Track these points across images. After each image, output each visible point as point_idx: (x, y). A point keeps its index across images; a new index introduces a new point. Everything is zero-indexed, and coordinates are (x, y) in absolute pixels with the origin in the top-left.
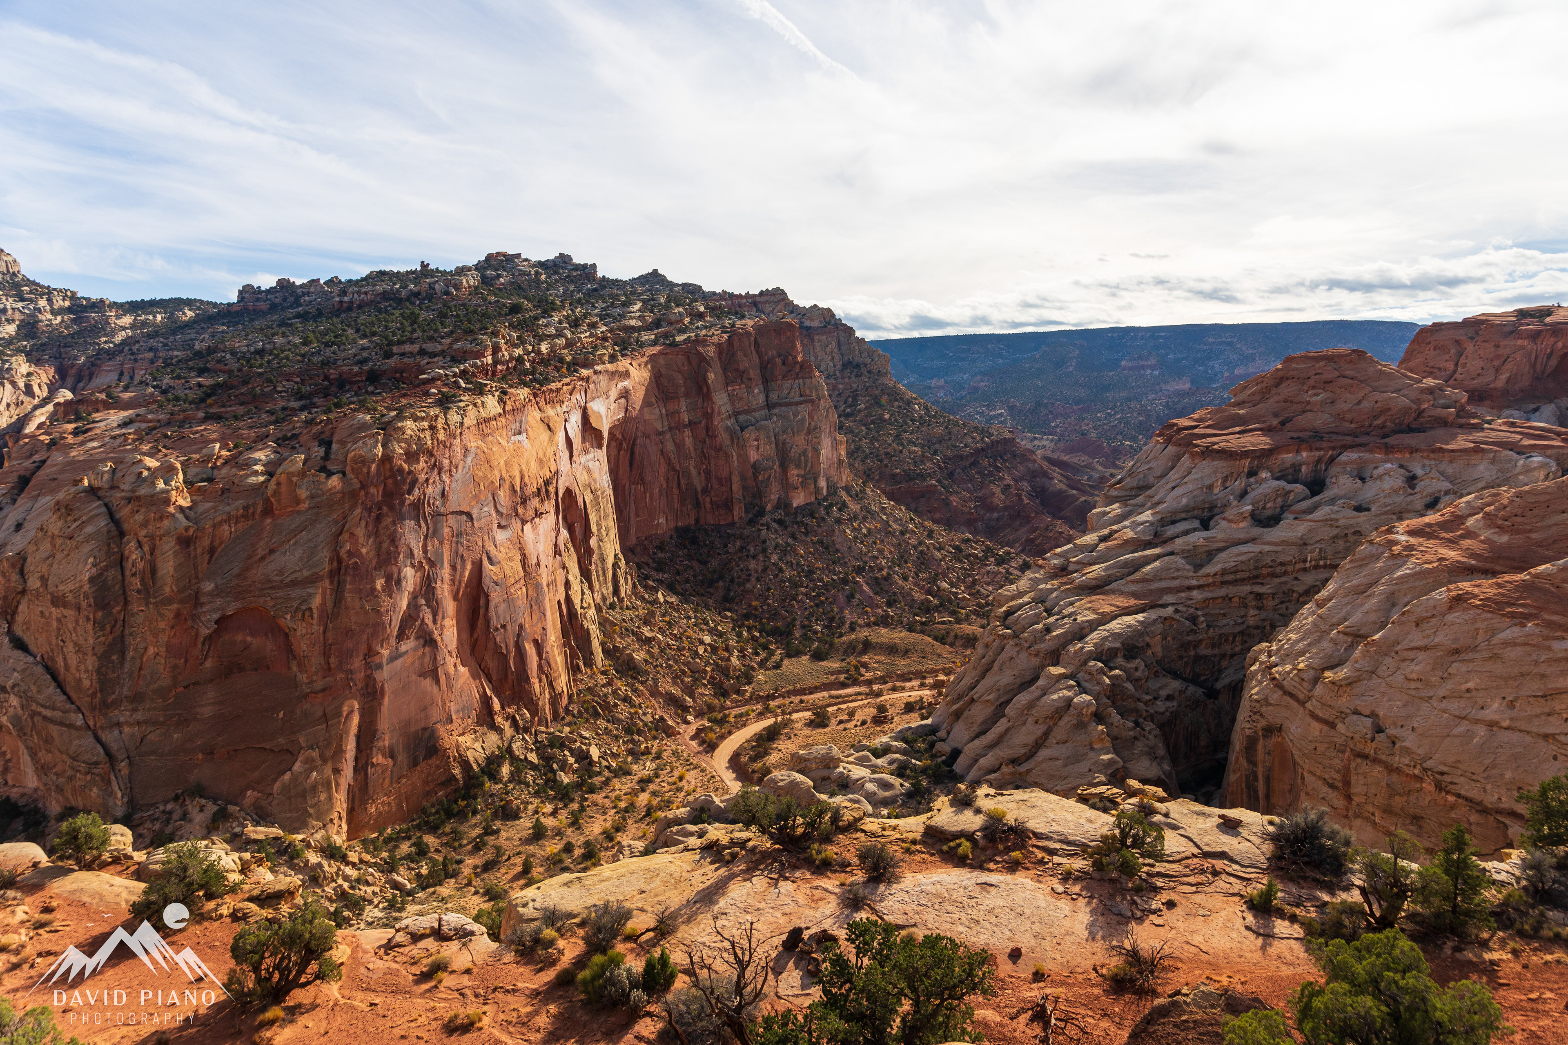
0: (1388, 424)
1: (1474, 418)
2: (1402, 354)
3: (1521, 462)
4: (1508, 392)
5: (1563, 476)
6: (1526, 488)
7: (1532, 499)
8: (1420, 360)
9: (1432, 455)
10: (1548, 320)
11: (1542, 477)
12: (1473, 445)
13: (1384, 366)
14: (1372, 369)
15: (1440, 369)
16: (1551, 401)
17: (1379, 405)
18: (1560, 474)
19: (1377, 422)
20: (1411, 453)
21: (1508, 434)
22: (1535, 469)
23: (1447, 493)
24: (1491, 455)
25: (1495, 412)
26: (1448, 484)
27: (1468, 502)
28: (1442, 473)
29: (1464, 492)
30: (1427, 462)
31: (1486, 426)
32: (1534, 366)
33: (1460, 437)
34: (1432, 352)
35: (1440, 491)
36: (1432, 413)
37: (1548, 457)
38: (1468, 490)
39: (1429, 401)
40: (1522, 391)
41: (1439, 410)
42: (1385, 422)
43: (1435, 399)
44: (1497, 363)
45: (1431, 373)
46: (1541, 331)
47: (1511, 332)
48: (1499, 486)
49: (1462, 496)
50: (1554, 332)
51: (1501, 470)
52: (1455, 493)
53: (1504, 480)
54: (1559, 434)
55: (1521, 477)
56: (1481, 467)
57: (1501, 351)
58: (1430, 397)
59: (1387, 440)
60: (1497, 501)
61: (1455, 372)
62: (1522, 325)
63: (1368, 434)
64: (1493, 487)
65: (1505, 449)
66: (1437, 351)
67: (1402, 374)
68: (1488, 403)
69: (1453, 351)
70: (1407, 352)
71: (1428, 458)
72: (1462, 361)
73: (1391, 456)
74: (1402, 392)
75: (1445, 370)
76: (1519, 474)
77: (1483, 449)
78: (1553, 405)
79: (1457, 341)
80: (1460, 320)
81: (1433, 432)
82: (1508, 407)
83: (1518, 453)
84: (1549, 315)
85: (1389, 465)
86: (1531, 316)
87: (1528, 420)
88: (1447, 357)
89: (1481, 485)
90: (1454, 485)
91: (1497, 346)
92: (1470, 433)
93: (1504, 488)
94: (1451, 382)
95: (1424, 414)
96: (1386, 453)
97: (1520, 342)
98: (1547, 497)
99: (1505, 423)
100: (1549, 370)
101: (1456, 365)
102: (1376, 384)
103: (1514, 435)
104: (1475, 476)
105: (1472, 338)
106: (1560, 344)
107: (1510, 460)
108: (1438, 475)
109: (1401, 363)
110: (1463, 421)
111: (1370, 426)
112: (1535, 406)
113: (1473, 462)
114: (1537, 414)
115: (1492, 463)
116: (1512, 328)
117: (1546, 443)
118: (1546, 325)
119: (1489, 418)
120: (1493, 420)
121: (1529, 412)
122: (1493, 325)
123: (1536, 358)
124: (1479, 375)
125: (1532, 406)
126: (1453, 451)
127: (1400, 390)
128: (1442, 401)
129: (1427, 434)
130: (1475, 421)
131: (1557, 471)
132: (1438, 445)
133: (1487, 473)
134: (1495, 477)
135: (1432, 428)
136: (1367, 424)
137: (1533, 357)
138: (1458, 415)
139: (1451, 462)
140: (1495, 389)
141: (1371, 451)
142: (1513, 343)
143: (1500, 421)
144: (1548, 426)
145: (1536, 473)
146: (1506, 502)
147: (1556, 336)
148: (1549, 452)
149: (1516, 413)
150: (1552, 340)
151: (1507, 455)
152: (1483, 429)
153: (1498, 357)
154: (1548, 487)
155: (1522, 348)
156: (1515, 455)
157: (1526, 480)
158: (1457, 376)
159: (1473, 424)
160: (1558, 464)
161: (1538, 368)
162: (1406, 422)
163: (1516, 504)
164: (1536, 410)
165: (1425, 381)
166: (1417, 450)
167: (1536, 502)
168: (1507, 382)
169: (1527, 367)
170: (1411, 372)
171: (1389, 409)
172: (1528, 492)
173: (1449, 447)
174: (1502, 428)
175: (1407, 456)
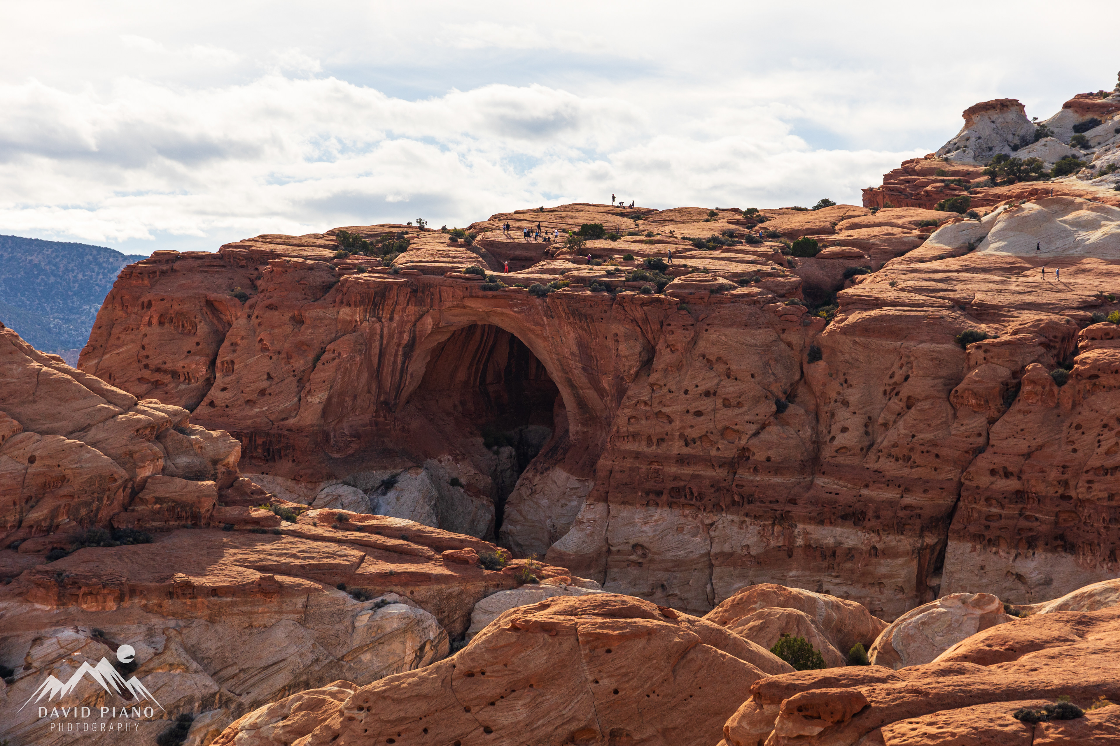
0: (63, 519)
1: (258, 504)
2: (87, 331)
3: (364, 619)
4: (326, 436)
5: (452, 651)
6: (378, 685)
7: (392, 713)
8: (129, 349)
9: (168, 603)
10: (401, 260)
11: (410, 656)
12: (257, 575)
13: (45, 361)
14: (17, 370)
15: (175, 374)
16: (418, 465)
17: (36, 468)
18: (445, 646)
19: (35, 515)
20: (120, 599)
21: (334, 547)
22: (393, 635)
23: (207, 704)
24: (300, 602)
25: (302, 488)
26: (209, 681)
27: (254, 727)
28: (193, 652)
29: (245, 700)
30: (156, 621)
31: (285, 525)
32: (377, 374)
33: (230, 555)
34: (156, 329)
35: (191, 700)
36: (161, 491)
37: (420, 603)
38: (253, 695)
39: (155, 458)
40: (357, 436)
41: (180, 482)
42: (55, 513)
43: (167, 455)
44: (299, 364)
45: (157, 384)
46: (388, 286)
47: (327, 288)
48: (321, 681)
49: (240, 712)
50: (415, 291)
51: (322, 641)
52: (225, 703)
53: (330, 665)
54: (438, 546)
55: (366, 657)
56: (280, 634)
57: (307, 334)
58: (157, 448)
59: (60, 564)
60: (317, 722)
61: (209, 382)
62: (348, 269)
63: (14, 547)
64: (307, 685)
65: (329, 584)
66: (168, 328)
67: (89, 384)
68: (286, 465)
69: (202, 329)
70: (98, 327)
71: (159, 611)
72: (224, 355)
73: (72, 608)
74: (93, 434)
75: (188, 378)
76: (360, 649)
77: (281, 586)
78: (423, 474)
79: (210, 304)
80: (214, 250)
81: (168, 541)
82: (330, 477)
83: (358, 596)
84: (403, 249)
85: (68, 634)
86: (366, 248)
87: (374, 510)
88: (189, 344)
89: (281, 680)
90: (221, 681)
91: (298, 321)
92: (250, 544)
93: (331, 687)
94: (202, 409)
95: (147, 495)
96: (61, 600)
97: (345, 313)
98: (423, 706)
99: (325, 519)
100: (410, 385)
101: (212, 364)
102: (28, 410)
103: (345, 550)
104: (268, 658)
105: (243, 298)
106: (428, 322)
107: (341, 614)
108: (185, 657)
109: (86, 355)
110: (233, 512)
111: (20, 524)
112: (385, 475)
113: (260, 621)
114: (391, 495)
115: (303, 623)
116: (327, 278)
117: (413, 568)
118: (396, 272)
119: (289, 505)
120: (298, 511)
121: (373, 490)
122: (286, 267)
123: (382, 355)
124: (263, 392)
125: (380, 475)
126: (214, 591)
127: (85, 428)
128: (183, 460)
129: (155, 547)
130: (260, 513)
131: (440, 638)
132: (181, 577)
133: (293, 649)
134: (310, 658)
135: (166, 531)
136: (11, 519)
137: (376, 351)
138: (223, 499)
139: (212, 620)
140: (300, 430)
141: (24, 596)
142: (330, 313)
143: (314, 513)
144: (417, 526)
145: (396, 646)
146: (335, 722)
147: (420, 302)
148: (421, 591)
149: (346, 492)
150: (412, 309)
151: (334, 601)
152: (279, 533)
153: (301, 347)
154: (423, 680)
155: (352, 327)
156: (351, 603)
157: (377, 664)
158: (215, 393)
159: (256, 521)
160: (440, 622)
161: (388, 382)
162: (104, 514)
163: (358, 728)
164: (388, 485)
165: (143, 405)
166: (133, 592)
167: (401, 720)
168: (325, 413)
169: (365, 376)
170: (111, 379)
171: (63, 479)
172: (381, 696)
173: (206, 581)
174: (320, 531)
175: (112, 605)
